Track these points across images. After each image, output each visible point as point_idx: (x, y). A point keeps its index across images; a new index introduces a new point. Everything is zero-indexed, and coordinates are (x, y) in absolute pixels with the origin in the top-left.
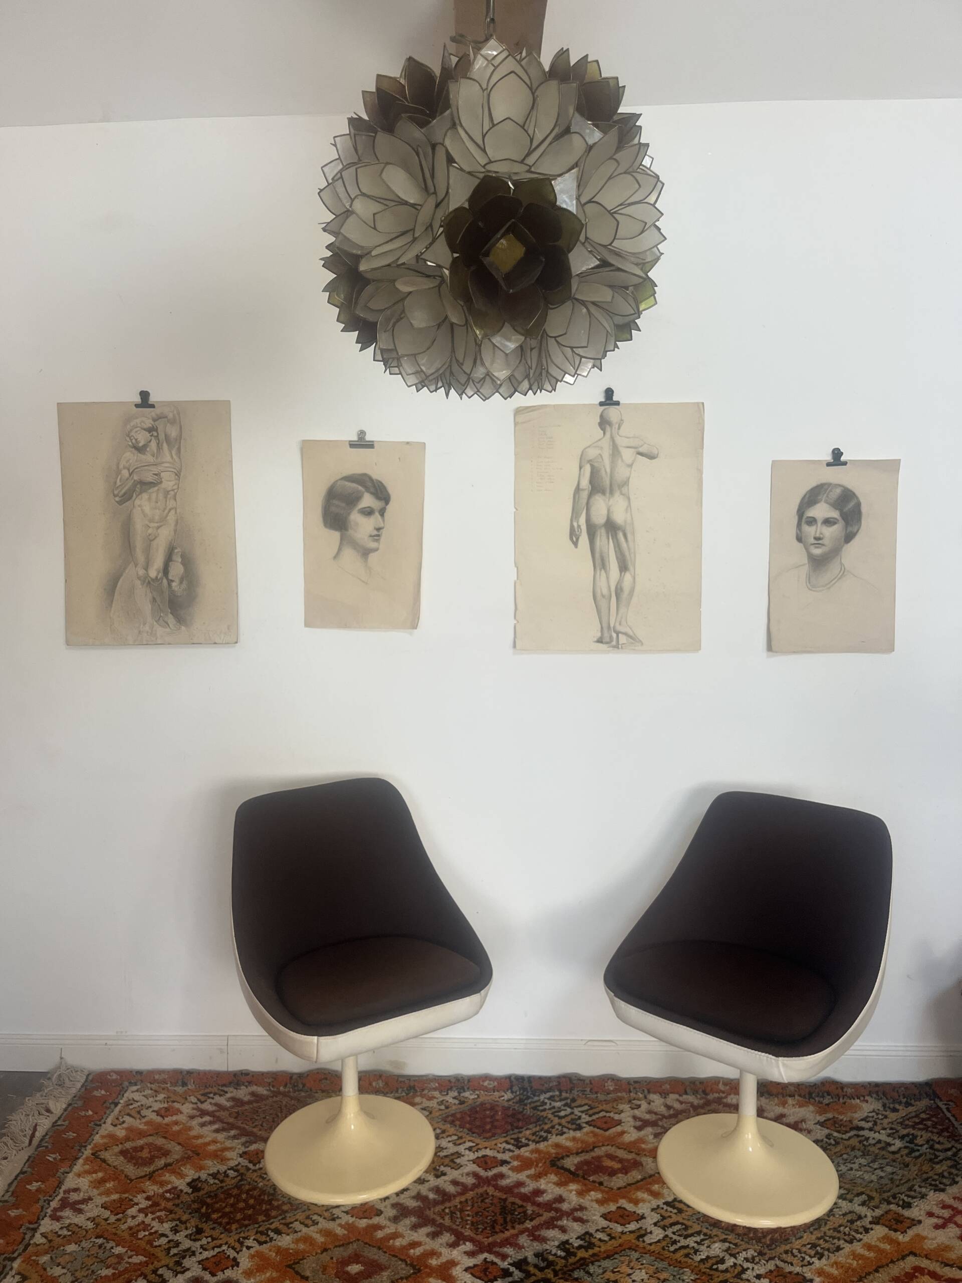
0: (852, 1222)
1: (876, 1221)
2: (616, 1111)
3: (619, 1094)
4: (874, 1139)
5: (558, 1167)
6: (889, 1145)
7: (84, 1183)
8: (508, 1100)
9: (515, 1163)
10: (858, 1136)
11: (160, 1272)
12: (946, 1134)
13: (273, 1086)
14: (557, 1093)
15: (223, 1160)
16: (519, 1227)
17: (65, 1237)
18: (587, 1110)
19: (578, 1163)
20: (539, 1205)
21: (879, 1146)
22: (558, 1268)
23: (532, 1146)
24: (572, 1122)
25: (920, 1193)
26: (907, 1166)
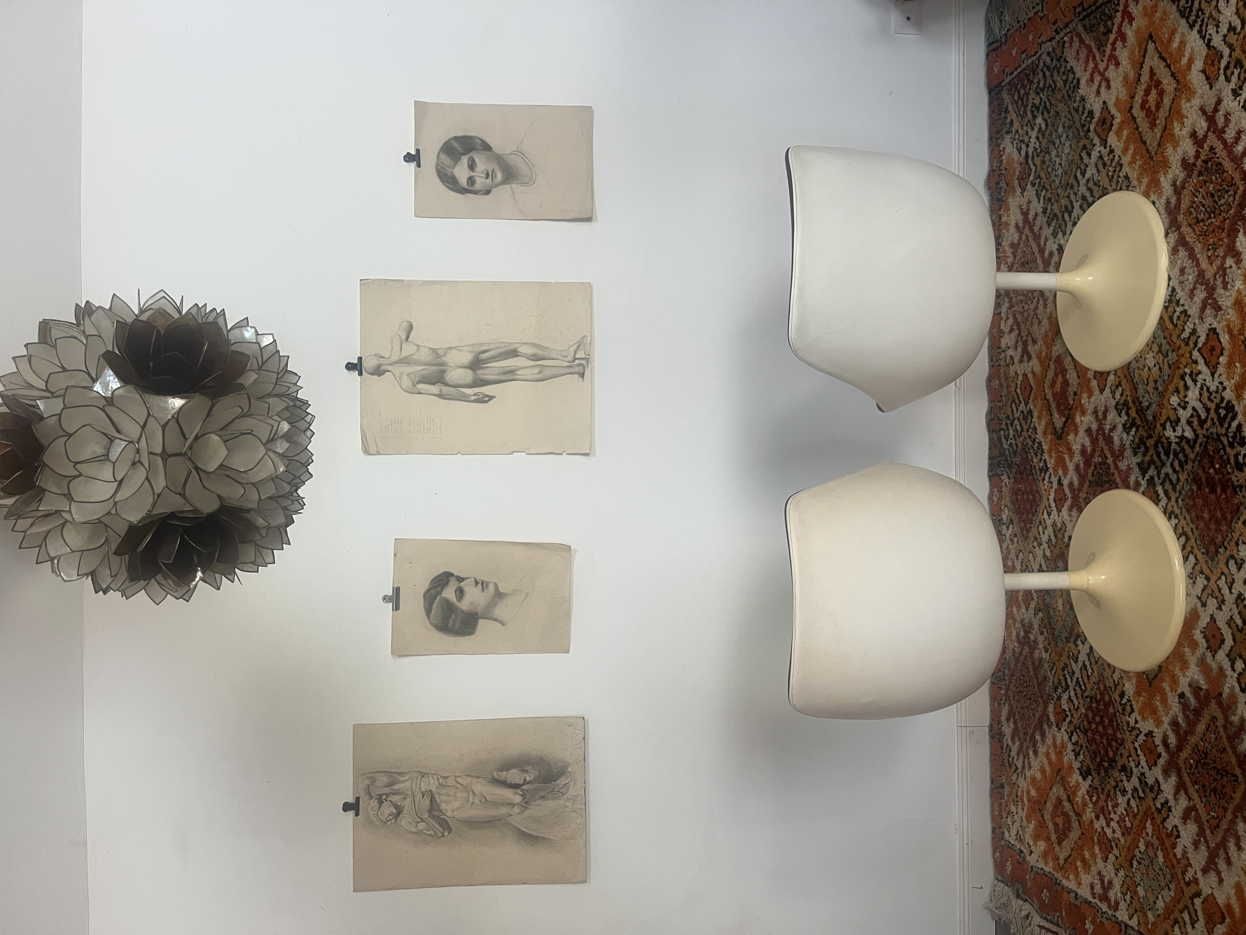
0: (1104, 165)
1: (1104, 143)
2: (1016, 377)
3: (1002, 375)
4: (1035, 143)
5: (1063, 432)
6: (1040, 128)
7: (1086, 879)
8: (1009, 478)
9: (1060, 472)
10: (1033, 157)
11: (1159, 807)
12: (1031, 77)
13: (1001, 700)
14: (1002, 433)
15: (1064, 746)
16: (1113, 470)
17: (1132, 897)
18: (1016, 404)
19: (1059, 414)
20: (1094, 450)
21: (1041, 138)
22: (1145, 435)
23: (1046, 456)
24: (1026, 419)
25: (1080, 102)
26: (1057, 113)
